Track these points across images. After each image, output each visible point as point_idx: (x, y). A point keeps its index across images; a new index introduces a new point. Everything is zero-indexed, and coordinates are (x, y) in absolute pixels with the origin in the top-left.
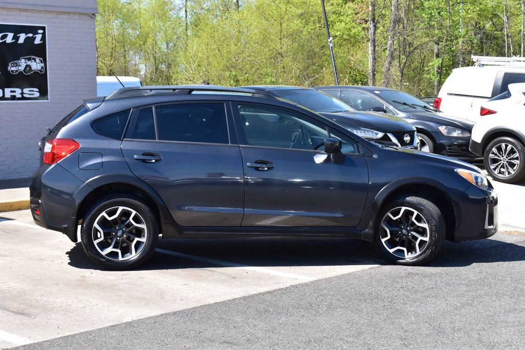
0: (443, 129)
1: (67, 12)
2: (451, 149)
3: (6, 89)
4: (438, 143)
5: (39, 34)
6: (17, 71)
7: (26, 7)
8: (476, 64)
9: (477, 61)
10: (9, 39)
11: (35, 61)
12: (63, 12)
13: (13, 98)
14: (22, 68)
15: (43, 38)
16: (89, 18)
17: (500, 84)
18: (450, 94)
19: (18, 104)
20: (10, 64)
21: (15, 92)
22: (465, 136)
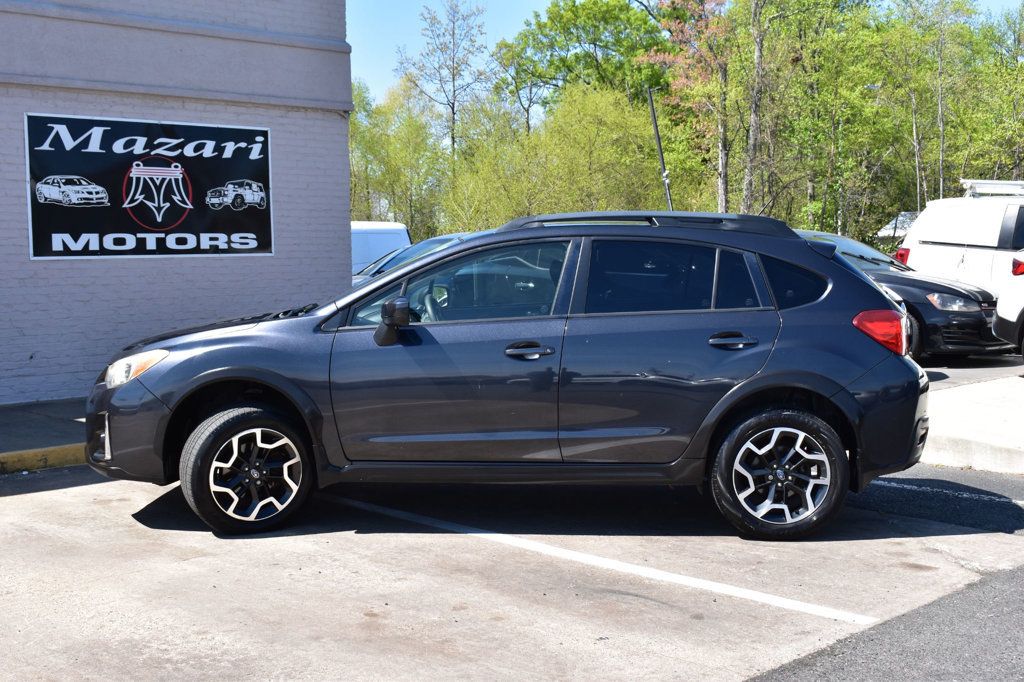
0: (934, 299)
1: (304, 108)
2: (949, 333)
3: (202, 235)
4: (927, 322)
5: (256, 142)
6: (220, 204)
7: (237, 98)
8: (968, 193)
9: (971, 187)
10: (208, 150)
11: (251, 188)
12: (297, 107)
13: (215, 250)
14: (228, 200)
15: (264, 151)
16: (339, 118)
17: (1013, 226)
18: (924, 242)
19: (221, 259)
20: (209, 194)
21: (216, 239)
22: (972, 310)
